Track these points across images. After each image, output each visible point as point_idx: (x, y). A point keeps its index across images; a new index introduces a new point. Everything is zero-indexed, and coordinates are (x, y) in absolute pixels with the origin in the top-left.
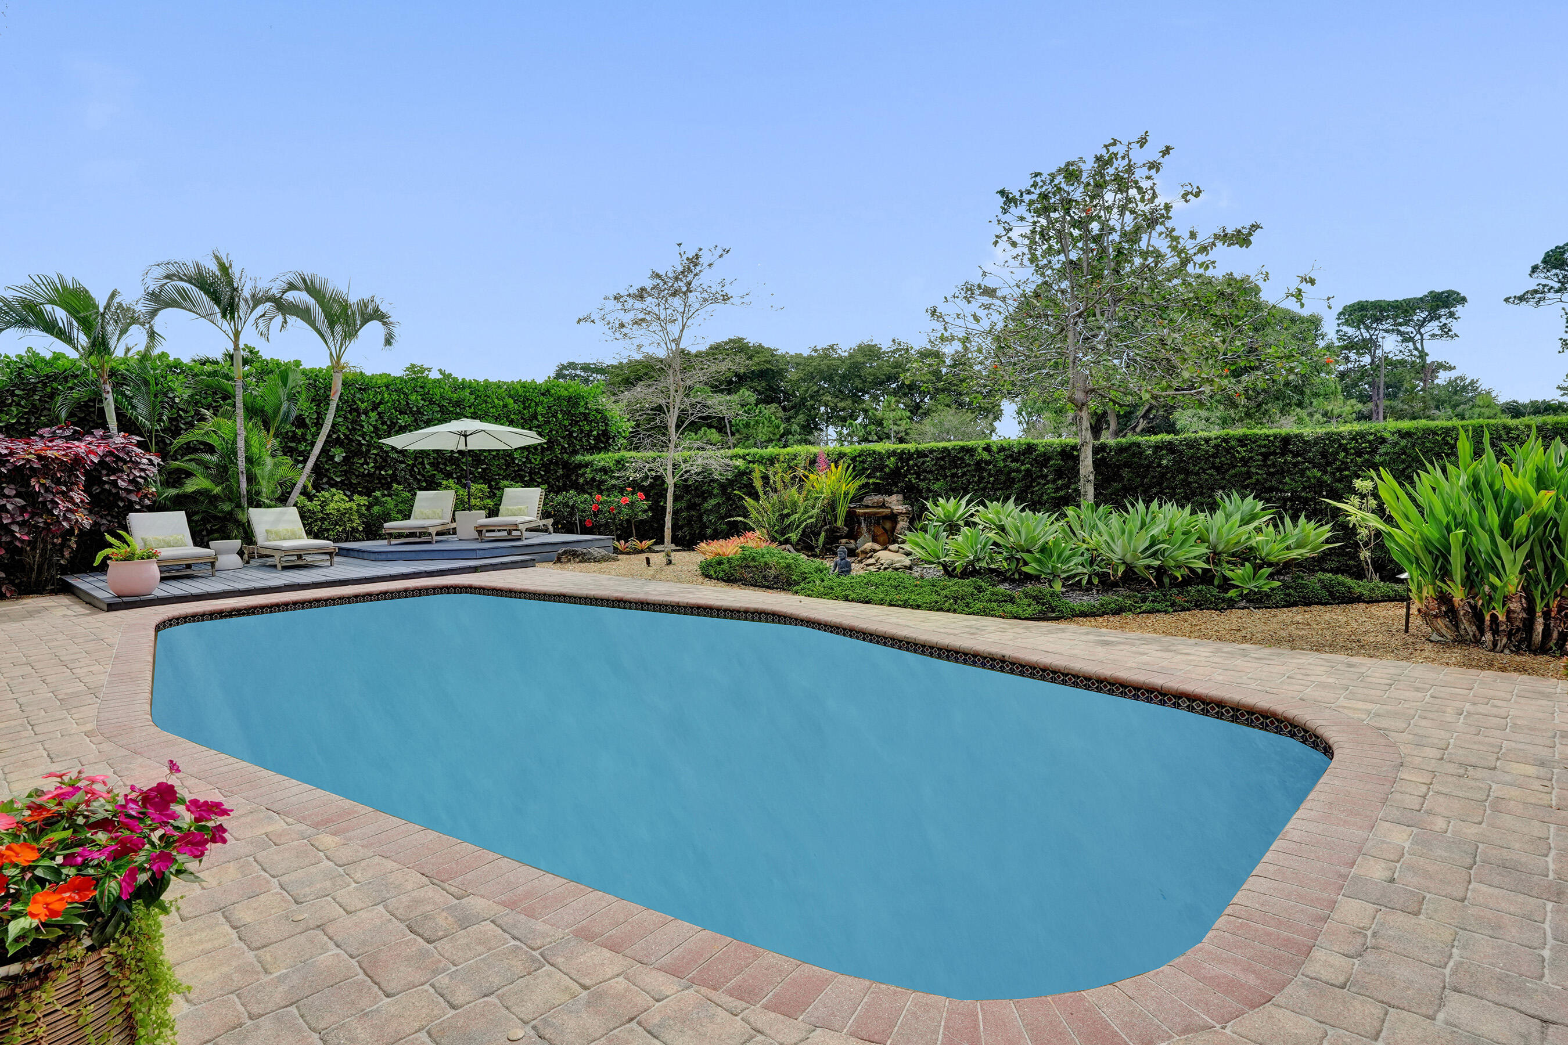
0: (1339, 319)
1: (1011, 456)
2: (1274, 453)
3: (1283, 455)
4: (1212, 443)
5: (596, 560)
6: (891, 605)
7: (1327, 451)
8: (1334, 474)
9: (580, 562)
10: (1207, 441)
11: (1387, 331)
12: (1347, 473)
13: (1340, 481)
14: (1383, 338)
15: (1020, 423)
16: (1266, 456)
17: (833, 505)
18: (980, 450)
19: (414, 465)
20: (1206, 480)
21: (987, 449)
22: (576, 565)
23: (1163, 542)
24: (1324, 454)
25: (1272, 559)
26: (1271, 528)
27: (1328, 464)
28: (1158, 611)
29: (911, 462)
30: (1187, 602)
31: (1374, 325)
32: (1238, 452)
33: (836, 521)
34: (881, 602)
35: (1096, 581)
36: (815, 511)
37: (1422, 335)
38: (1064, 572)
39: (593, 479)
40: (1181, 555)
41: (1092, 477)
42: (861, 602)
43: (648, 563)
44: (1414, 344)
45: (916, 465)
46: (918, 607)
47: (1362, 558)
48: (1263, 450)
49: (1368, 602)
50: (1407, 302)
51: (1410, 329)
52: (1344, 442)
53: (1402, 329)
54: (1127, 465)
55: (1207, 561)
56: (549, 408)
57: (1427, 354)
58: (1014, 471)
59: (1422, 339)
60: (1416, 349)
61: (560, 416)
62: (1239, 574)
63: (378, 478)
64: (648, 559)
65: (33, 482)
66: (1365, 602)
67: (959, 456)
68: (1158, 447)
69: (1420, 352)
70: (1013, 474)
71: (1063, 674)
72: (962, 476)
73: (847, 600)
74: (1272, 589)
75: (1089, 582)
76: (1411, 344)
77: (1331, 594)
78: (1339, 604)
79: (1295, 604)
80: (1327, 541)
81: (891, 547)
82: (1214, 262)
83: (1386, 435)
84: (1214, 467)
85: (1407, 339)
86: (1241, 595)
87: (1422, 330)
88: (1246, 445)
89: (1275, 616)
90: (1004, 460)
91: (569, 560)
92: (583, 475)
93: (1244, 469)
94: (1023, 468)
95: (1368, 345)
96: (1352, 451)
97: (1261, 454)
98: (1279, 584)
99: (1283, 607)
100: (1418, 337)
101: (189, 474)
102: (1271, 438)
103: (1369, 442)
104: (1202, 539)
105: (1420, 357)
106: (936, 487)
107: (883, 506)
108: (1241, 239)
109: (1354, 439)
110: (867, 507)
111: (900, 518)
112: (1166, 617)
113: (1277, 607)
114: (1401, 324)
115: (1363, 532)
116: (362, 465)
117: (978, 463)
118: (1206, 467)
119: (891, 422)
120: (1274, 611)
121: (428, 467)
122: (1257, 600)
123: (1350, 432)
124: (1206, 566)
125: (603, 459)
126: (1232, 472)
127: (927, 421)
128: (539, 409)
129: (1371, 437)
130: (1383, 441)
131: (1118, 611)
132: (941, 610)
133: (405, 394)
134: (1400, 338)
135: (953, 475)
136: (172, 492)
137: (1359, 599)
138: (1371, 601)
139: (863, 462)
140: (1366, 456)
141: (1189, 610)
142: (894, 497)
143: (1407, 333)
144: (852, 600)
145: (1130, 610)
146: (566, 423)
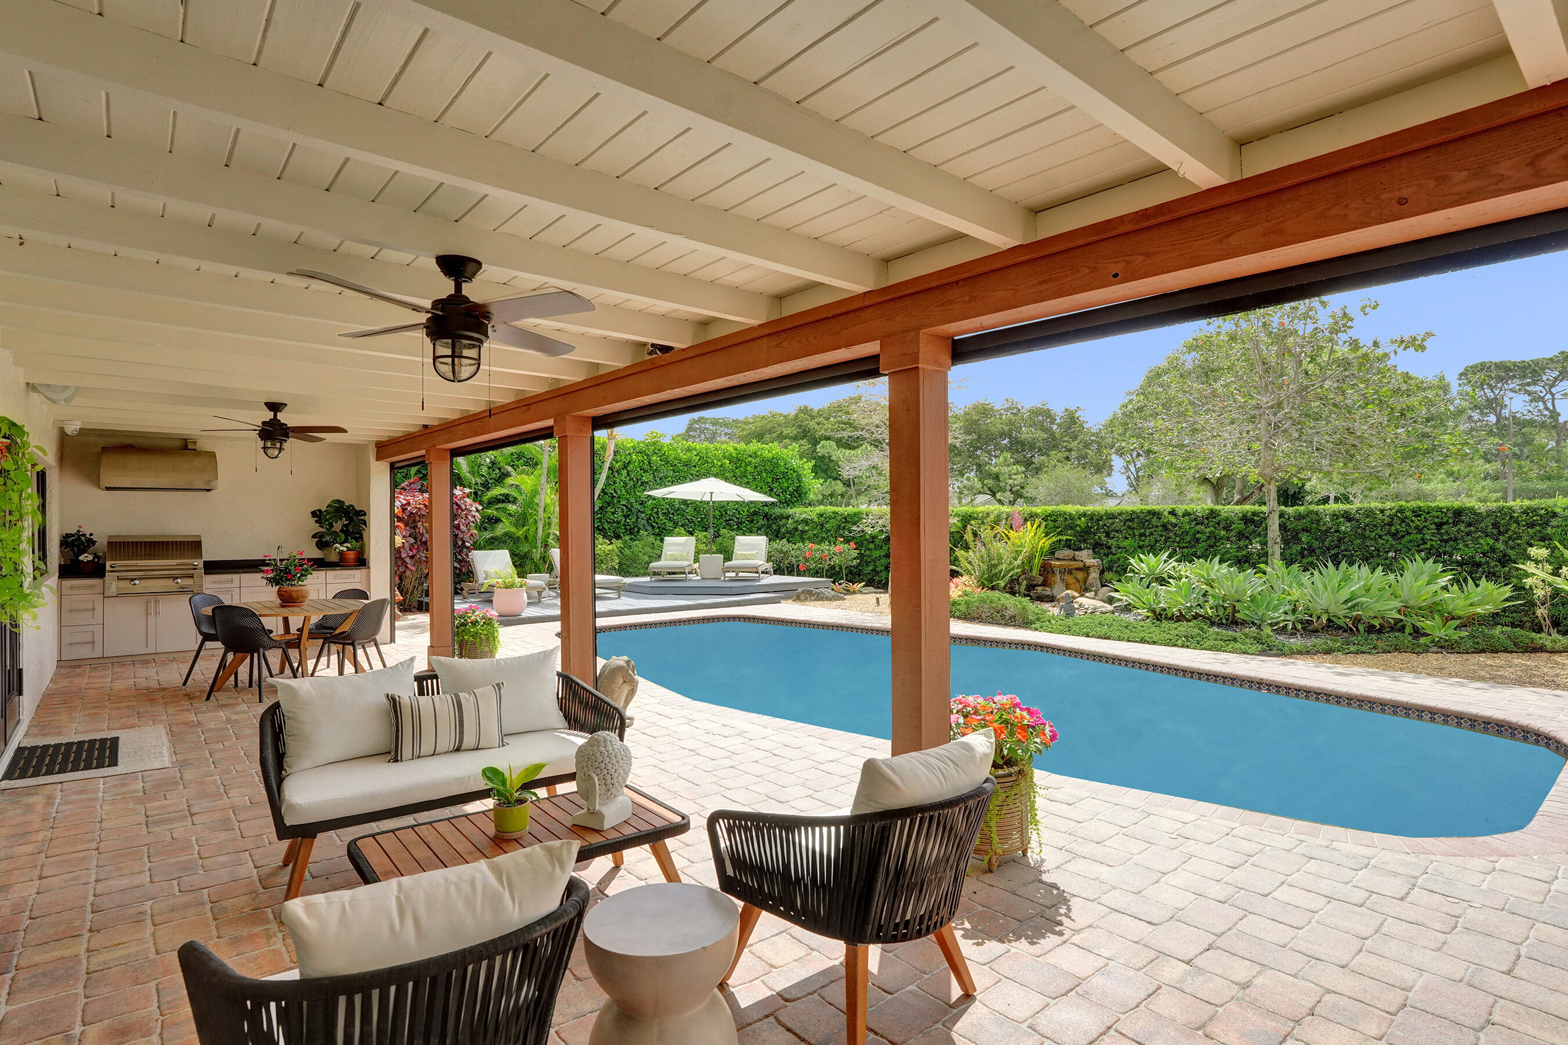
0: (1460, 379)
1: (1195, 519)
2: (1447, 523)
3: (1455, 524)
4: (1387, 513)
5: (828, 599)
6: (1129, 641)
7: (1499, 523)
8: (1506, 543)
9: (815, 600)
10: (1382, 511)
11: (1512, 390)
12: (1519, 541)
13: (1513, 548)
14: (1511, 399)
15: (1128, 477)
16: (1439, 526)
17: (1030, 558)
18: (1166, 513)
19: (651, 515)
20: (1383, 544)
21: (1173, 513)
22: (812, 603)
23: (1363, 596)
24: (1495, 525)
25: (1460, 613)
26: (1455, 587)
27: (1500, 533)
28: (1363, 652)
29: (1101, 523)
30: (1388, 646)
31: (1499, 385)
32: (1412, 521)
33: (1031, 570)
34: (1119, 639)
35: (1299, 627)
36: (1019, 562)
37: (1553, 395)
38: (1271, 618)
39: (796, 529)
40: (1380, 606)
41: (1279, 540)
42: (1102, 638)
43: (878, 602)
44: (1544, 403)
45: (1105, 525)
46: (1154, 643)
47: (1539, 615)
48: (1436, 520)
49: (1551, 652)
50: (1536, 363)
51: (1538, 388)
52: (1516, 515)
53: (1529, 388)
54: (1305, 530)
55: (1399, 611)
56: (756, 467)
57: (1559, 414)
58: (1198, 532)
59: (1553, 399)
60: (1547, 409)
61: (764, 474)
62: (1426, 624)
63: (624, 525)
64: (878, 599)
65: (419, 524)
66: (1547, 652)
67: (1147, 518)
68: (1335, 515)
69: (1550, 411)
70: (1198, 536)
71: (1315, 693)
72: (1149, 536)
73: (1088, 636)
74: (1462, 638)
75: (1294, 628)
76: (1541, 404)
77: (1516, 645)
78: (1523, 652)
79: (1483, 651)
80: (1507, 600)
81: (1087, 594)
82: (1395, 366)
83: (1557, 510)
84: (1389, 533)
85: (1536, 398)
86: (1433, 641)
87: (1553, 390)
88: (1420, 516)
89: (1468, 660)
90: (1189, 523)
91: (806, 599)
92: (784, 525)
93: (1419, 536)
94: (1208, 530)
95: (1493, 405)
96: (1524, 523)
97: (1436, 524)
98: (1467, 634)
99: (1473, 652)
100: (1549, 396)
101: (498, 520)
102: (1445, 510)
103: (1541, 516)
104: (1395, 596)
105: (1551, 417)
106: (1126, 543)
107: (1074, 559)
108: (1416, 344)
109: (1524, 512)
110: (1058, 559)
111: (1092, 570)
112: (1371, 657)
113: (1467, 653)
114: (1529, 384)
115: (1539, 593)
116: (613, 513)
117: (1164, 526)
118: (1381, 533)
119: (1007, 476)
120: (1465, 656)
121: (661, 517)
122: (1447, 647)
123: (1521, 506)
124: (1398, 616)
125: (799, 512)
126: (1407, 538)
127: (1043, 476)
128: (749, 468)
129: (1543, 512)
130: (1555, 515)
131: (1329, 652)
132: (1175, 645)
133: (648, 455)
134: (1527, 398)
135: (1141, 535)
136: (488, 535)
137: (1541, 649)
138: (1553, 652)
139: (1055, 521)
140: (1538, 528)
141: (1390, 652)
142: (1085, 552)
143: (1535, 393)
144: (1092, 637)
145: (1339, 651)
146: (770, 480)
